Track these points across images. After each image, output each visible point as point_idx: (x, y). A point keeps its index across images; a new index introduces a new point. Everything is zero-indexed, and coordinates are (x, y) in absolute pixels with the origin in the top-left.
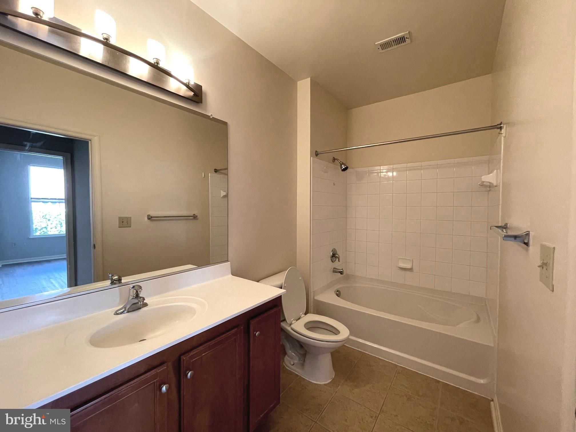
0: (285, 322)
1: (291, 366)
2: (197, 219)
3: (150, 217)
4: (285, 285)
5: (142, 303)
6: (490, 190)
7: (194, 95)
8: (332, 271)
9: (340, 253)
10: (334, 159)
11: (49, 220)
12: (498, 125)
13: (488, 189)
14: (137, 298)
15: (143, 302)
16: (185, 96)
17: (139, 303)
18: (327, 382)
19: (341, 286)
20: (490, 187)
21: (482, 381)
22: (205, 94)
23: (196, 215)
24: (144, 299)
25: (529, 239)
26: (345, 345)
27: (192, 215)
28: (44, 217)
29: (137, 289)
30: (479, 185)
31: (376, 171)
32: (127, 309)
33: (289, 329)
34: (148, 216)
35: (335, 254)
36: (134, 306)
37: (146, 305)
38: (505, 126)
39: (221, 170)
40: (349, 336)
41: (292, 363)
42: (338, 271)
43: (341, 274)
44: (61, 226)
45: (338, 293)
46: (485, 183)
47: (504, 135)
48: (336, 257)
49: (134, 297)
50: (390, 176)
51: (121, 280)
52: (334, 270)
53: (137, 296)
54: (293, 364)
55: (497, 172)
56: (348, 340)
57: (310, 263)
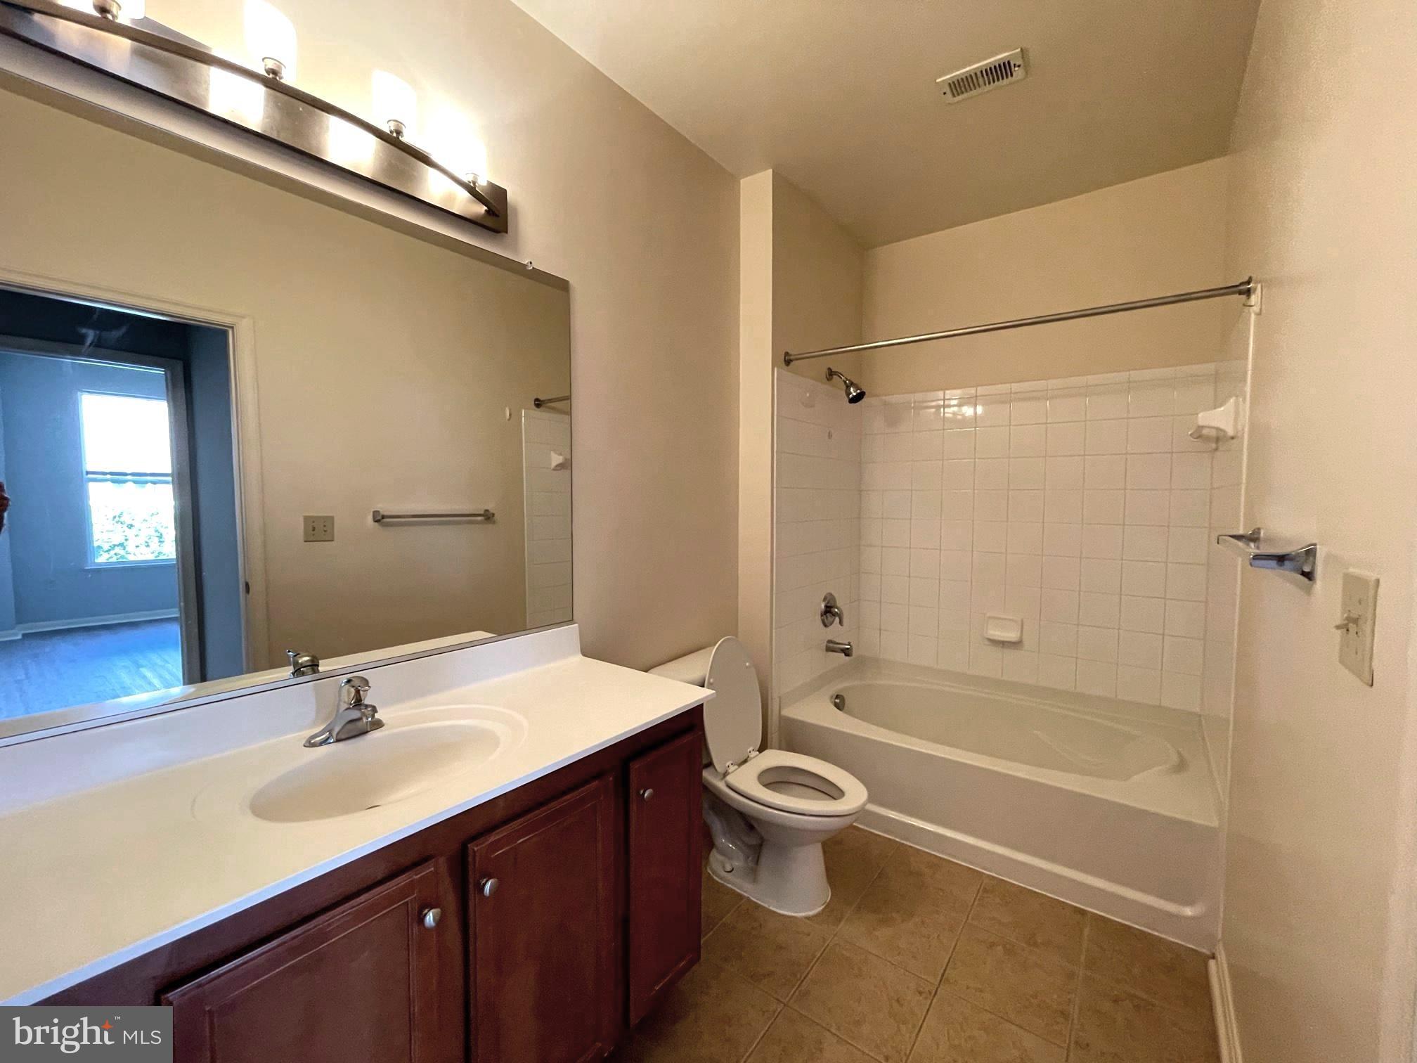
0: (710, 769)
1: (725, 874)
2: (494, 522)
3: (379, 518)
4: (712, 680)
5: (370, 719)
6: (1216, 449)
7: (488, 212)
8: (825, 647)
9: (842, 603)
10: (831, 374)
11: (130, 526)
12: (1242, 284)
13: (1214, 446)
14: (359, 707)
15: (373, 716)
16: (465, 216)
17: (365, 720)
18: (811, 913)
19: (846, 684)
20: (1218, 440)
21: (1188, 911)
22: (515, 210)
23: (492, 511)
24: (374, 710)
25: (1314, 563)
26: (854, 824)
27: (482, 512)
28: (118, 519)
29: (358, 687)
30: (1191, 435)
31: (934, 404)
32: (334, 734)
33: (721, 785)
34: (376, 513)
35: (831, 607)
36: (350, 726)
37: (378, 725)
38: (1259, 286)
39: (550, 401)
40: (865, 804)
41: (729, 868)
42: (839, 648)
43: (847, 655)
44: (160, 542)
45: (837, 701)
46: (1205, 432)
47: (1256, 309)
48: (834, 615)
49: (351, 704)
50: (967, 415)
51: (318, 666)
52: (831, 645)
53: (358, 703)
54: (729, 870)
55: (1237, 405)
56: (861, 813)
57: (771, 628)
